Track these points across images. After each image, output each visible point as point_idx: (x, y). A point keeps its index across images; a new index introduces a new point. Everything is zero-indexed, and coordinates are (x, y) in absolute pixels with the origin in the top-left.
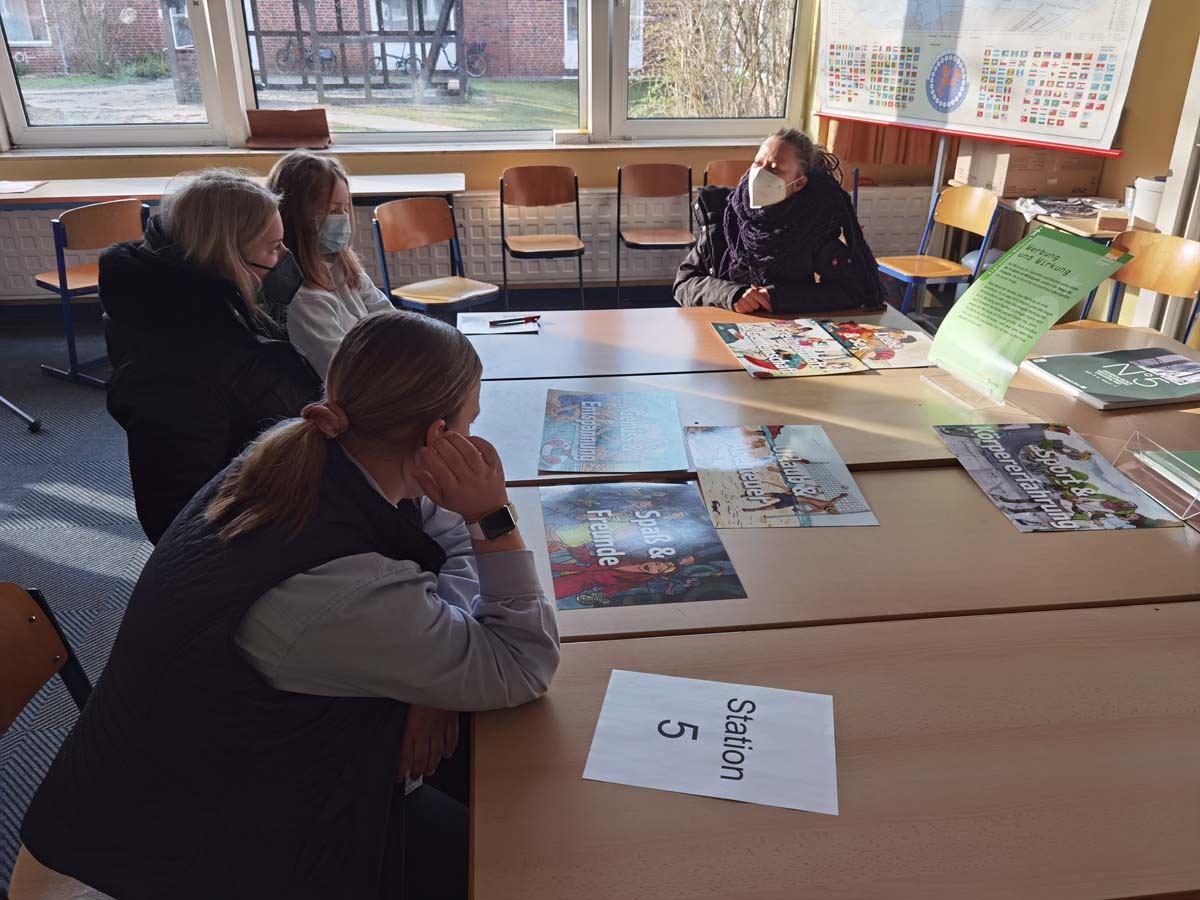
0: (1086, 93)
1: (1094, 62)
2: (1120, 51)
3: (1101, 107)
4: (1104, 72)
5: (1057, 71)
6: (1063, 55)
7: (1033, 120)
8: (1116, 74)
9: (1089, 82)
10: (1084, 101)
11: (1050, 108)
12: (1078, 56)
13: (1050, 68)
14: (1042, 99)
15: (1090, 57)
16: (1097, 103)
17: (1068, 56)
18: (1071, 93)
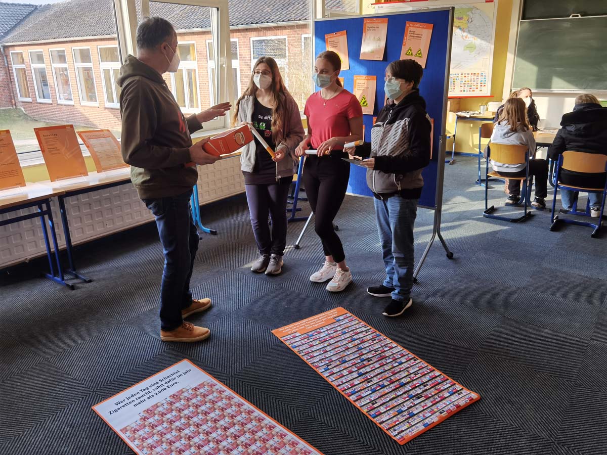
0: (479, 82)
1: (480, 75)
2: (487, 71)
3: (485, 86)
4: (483, 77)
5: (469, 78)
6: (470, 74)
7: (464, 91)
8: (487, 77)
9: (479, 80)
10: (479, 85)
11: (469, 87)
12: (475, 74)
13: (467, 78)
14: (466, 85)
15: (478, 74)
16: (483, 85)
17: (472, 74)
18: (475, 83)
